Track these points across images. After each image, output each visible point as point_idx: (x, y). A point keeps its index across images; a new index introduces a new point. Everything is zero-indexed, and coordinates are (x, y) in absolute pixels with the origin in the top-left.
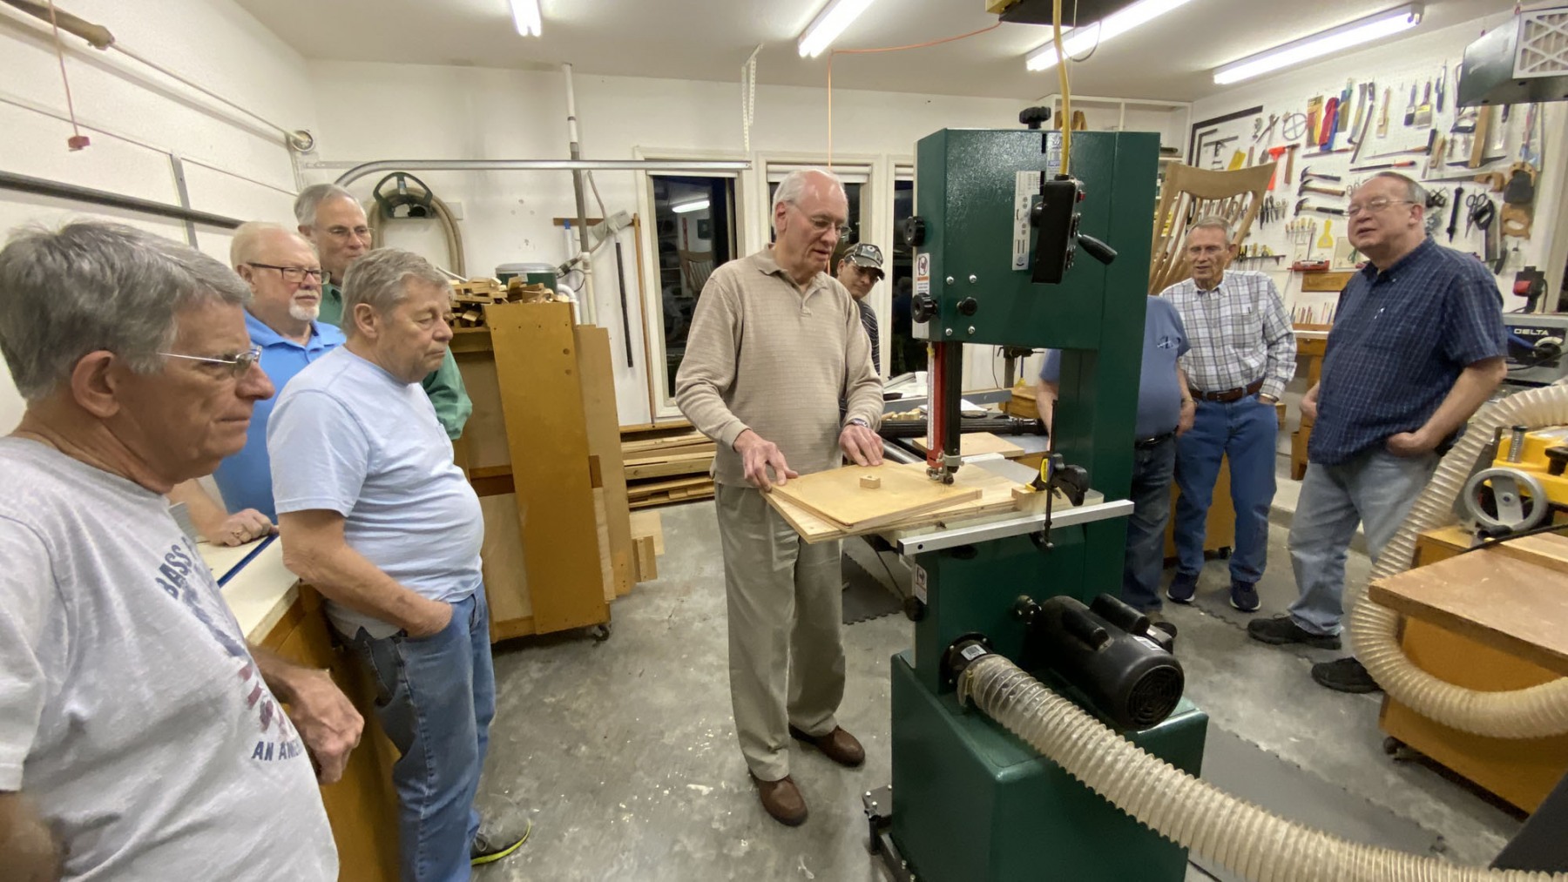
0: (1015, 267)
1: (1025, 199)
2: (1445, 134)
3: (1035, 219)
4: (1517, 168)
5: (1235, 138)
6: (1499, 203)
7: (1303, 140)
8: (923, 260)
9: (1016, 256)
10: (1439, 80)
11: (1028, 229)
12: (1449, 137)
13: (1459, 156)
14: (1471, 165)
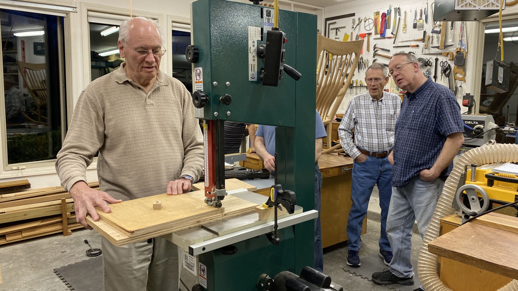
0: (250, 79)
1: (254, 42)
2: (429, 33)
3: (260, 54)
4: (458, 50)
5: (344, 27)
6: (453, 66)
7: (373, 31)
8: (198, 71)
9: (250, 73)
10: (425, 9)
11: (256, 58)
12: (431, 35)
13: (436, 44)
14: (440, 48)
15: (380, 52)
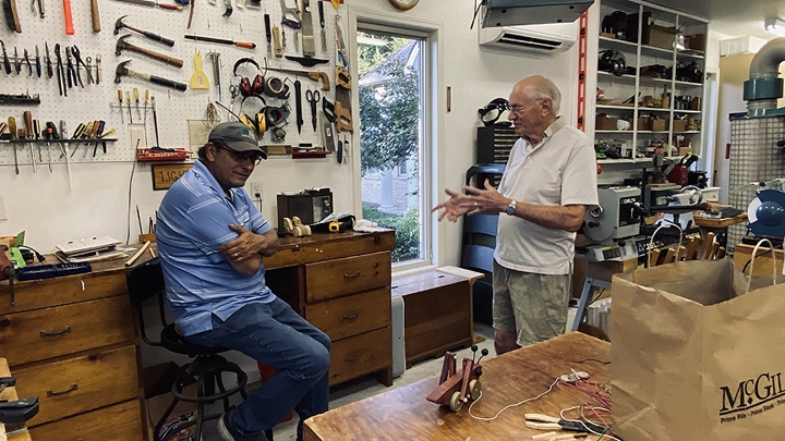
4: (341, 71)
6: (331, 101)
12: (280, 27)
13: (292, 50)
15: (135, 41)
